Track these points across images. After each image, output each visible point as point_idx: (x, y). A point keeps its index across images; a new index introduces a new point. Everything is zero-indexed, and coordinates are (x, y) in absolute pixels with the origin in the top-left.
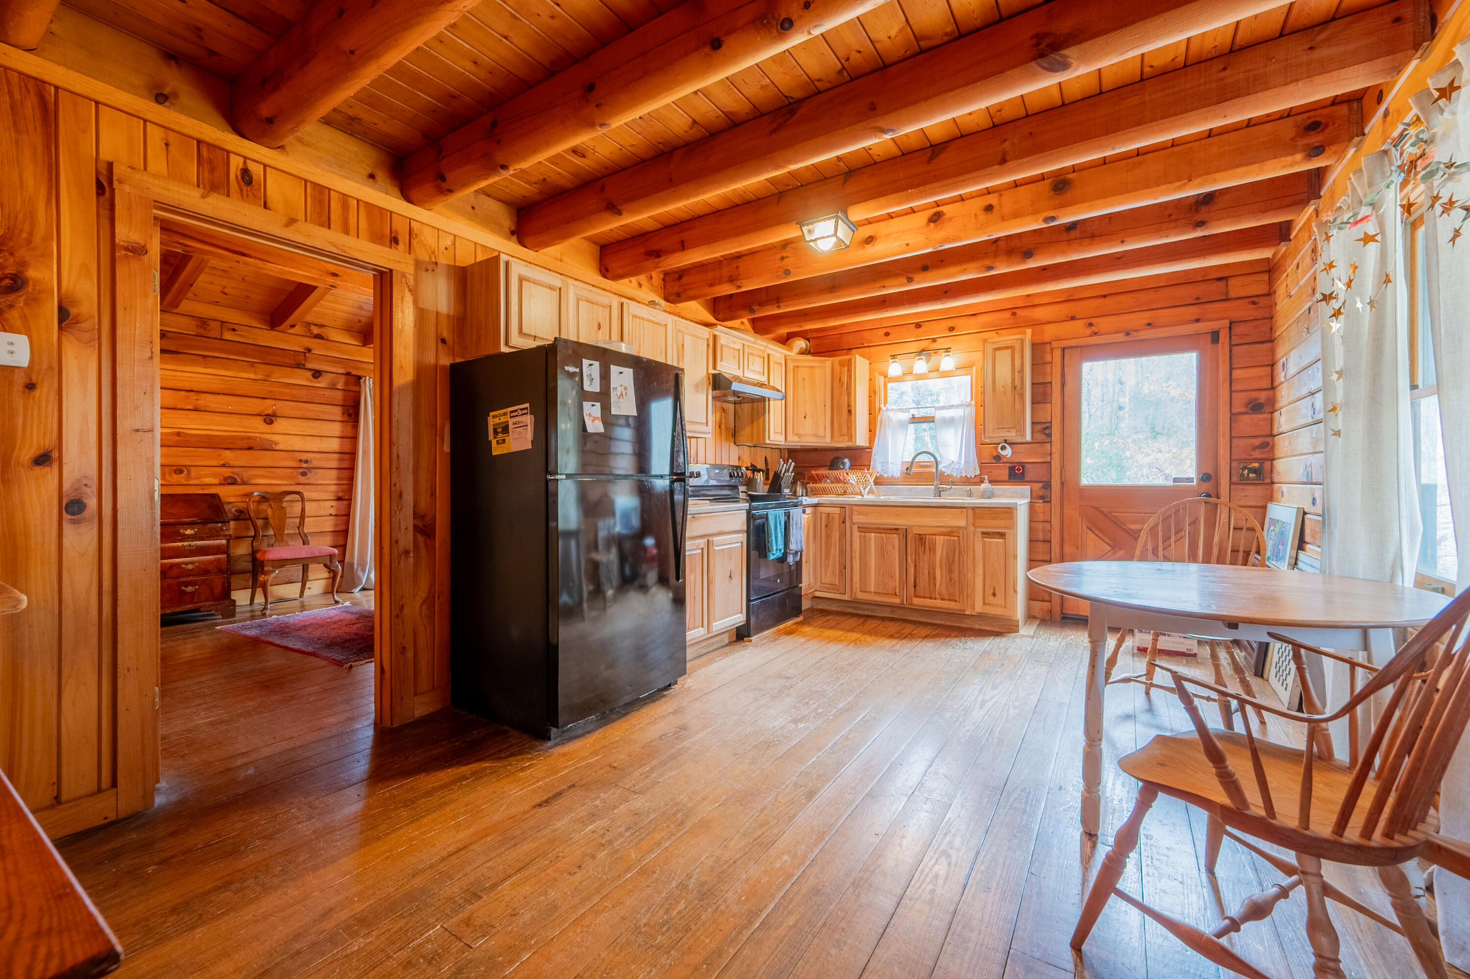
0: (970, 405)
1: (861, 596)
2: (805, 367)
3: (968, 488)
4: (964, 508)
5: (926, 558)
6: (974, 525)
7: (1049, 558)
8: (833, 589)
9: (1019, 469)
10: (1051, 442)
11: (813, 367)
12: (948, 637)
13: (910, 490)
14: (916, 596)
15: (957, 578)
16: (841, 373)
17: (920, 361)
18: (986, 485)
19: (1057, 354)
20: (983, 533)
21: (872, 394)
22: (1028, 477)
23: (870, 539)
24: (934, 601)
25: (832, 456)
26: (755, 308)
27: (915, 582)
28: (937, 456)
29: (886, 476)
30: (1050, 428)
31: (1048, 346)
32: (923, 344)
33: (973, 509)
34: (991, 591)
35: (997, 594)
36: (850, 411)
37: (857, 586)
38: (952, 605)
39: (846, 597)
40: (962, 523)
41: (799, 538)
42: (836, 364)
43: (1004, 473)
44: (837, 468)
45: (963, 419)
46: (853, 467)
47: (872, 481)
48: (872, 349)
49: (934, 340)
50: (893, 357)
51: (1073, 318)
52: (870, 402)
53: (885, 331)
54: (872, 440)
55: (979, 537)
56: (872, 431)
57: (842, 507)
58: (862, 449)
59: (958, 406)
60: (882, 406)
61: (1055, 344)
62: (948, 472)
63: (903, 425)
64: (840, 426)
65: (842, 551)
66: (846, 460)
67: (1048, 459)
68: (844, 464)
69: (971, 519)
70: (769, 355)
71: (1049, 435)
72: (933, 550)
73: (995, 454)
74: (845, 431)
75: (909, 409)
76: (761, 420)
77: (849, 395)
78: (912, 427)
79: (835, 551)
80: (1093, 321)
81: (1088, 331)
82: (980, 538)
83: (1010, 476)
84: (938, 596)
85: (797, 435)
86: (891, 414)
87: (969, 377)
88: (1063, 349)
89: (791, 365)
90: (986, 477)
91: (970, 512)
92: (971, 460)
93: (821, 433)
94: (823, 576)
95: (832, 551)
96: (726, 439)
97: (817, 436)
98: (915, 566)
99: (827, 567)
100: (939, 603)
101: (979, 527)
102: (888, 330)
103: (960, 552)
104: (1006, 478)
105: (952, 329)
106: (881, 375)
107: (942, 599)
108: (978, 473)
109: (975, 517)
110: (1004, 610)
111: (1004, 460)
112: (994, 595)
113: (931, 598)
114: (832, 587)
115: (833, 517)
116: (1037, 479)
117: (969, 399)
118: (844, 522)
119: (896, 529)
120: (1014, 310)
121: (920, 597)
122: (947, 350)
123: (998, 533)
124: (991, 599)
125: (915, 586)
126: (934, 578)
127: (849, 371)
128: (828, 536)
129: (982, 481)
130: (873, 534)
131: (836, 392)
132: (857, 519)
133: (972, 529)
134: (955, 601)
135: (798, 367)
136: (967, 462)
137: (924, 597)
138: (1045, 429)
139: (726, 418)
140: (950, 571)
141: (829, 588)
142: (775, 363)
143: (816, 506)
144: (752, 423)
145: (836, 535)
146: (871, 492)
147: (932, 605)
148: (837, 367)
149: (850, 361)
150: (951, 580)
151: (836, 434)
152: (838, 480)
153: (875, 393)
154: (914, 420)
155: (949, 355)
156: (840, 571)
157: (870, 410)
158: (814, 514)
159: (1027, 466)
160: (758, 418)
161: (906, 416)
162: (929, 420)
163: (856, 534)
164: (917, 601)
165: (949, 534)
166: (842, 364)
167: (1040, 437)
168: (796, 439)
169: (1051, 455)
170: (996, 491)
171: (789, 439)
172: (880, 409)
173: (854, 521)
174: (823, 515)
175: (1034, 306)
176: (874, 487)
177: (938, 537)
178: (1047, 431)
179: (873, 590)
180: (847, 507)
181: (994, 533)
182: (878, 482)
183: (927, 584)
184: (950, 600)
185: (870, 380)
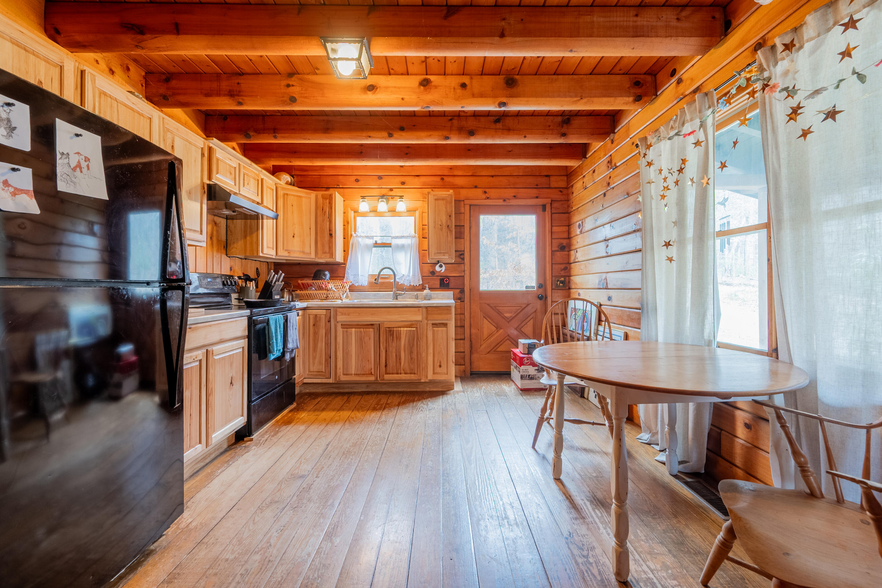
0: (415, 236)
1: (343, 378)
2: (294, 195)
3: (416, 293)
4: (420, 307)
5: (394, 345)
6: (427, 319)
7: (463, 337)
8: (320, 375)
9: (446, 281)
10: (464, 263)
11: (300, 197)
12: (413, 401)
13: (375, 295)
14: (387, 373)
15: (416, 357)
16: (323, 204)
17: (382, 203)
18: (427, 291)
19: (467, 207)
20: (433, 324)
21: (346, 224)
22: (451, 285)
23: (351, 333)
24: (399, 375)
25: (316, 268)
26: (251, 134)
27: (386, 363)
28: (395, 270)
29: (357, 285)
30: (463, 254)
31: (462, 203)
32: (384, 191)
33: (427, 308)
34: (438, 364)
35: (442, 365)
36: (331, 235)
37: (340, 371)
38: (413, 377)
39: (331, 381)
40: (419, 318)
41: (295, 338)
42: (320, 197)
43: (437, 283)
44: (321, 278)
45: (410, 246)
46: (331, 278)
47: (348, 288)
48: (346, 190)
49: (391, 190)
50: (363, 197)
51: (476, 187)
52: (344, 229)
53: (355, 178)
54: (345, 258)
55: (430, 327)
56: (346, 251)
57: (328, 309)
58: (339, 264)
59: (407, 237)
60: (353, 233)
61: (467, 202)
62: (401, 282)
63: (368, 248)
64: (323, 245)
65: (328, 345)
66: (327, 273)
67: (463, 274)
68: (325, 275)
69: (425, 315)
70: (262, 180)
71: (463, 259)
72: (399, 338)
73: (431, 270)
74: (327, 249)
75: (373, 237)
76: (255, 235)
77: (330, 222)
78: (374, 249)
79: (322, 345)
80: (487, 190)
81: (484, 196)
82: (431, 328)
83: (441, 285)
84: (402, 372)
85: (286, 250)
86: (360, 239)
87: (413, 218)
88: (470, 205)
89: (281, 193)
90: (427, 285)
91: (424, 310)
92: (416, 274)
93: (307, 250)
94: (311, 366)
95: (319, 345)
96: (218, 251)
97: (303, 252)
98: (386, 351)
99: (314, 358)
100: (403, 377)
101: (430, 320)
102: (358, 178)
103: (418, 339)
104: (438, 286)
105: (403, 183)
106: (352, 210)
107: (406, 373)
108: (421, 283)
109: (427, 313)
110: (446, 376)
111: (437, 274)
112: (440, 366)
113: (397, 374)
114: (319, 374)
115: (320, 318)
116: (456, 287)
117: (413, 233)
118: (329, 321)
119: (372, 325)
120: (443, 177)
121: (390, 374)
122: (401, 197)
123: (443, 324)
124: (438, 370)
125: (386, 366)
126: (400, 359)
127: (330, 203)
128: (316, 333)
129: (423, 289)
130: (353, 330)
131: (320, 219)
132: (340, 318)
133: (426, 321)
134: (415, 374)
135: (287, 194)
136: (414, 275)
137: (393, 374)
138: (461, 255)
139: (217, 231)
140: (411, 352)
141: (316, 375)
142: (268, 187)
143: (304, 309)
144: (245, 237)
145: (322, 332)
146: (347, 297)
147: (399, 378)
148: (320, 200)
149: (331, 196)
150: (412, 359)
151: (320, 252)
152: (320, 288)
153: (348, 223)
154: (376, 245)
155: (402, 201)
156: (326, 360)
157: (344, 236)
158: (304, 315)
159: (451, 278)
160: (251, 233)
161: (371, 242)
162: (388, 245)
163: (340, 330)
164: (387, 377)
165: (410, 326)
166: (324, 197)
167: (459, 260)
168: (286, 254)
169: (464, 271)
170: (433, 296)
171: (279, 254)
172: (351, 235)
173: (338, 320)
174: (311, 317)
175: (454, 176)
176: (349, 293)
177: (402, 329)
178: (462, 257)
179: (353, 373)
180: (332, 309)
181: (440, 324)
182: (352, 289)
183: (395, 364)
184: (411, 373)
185: (344, 213)
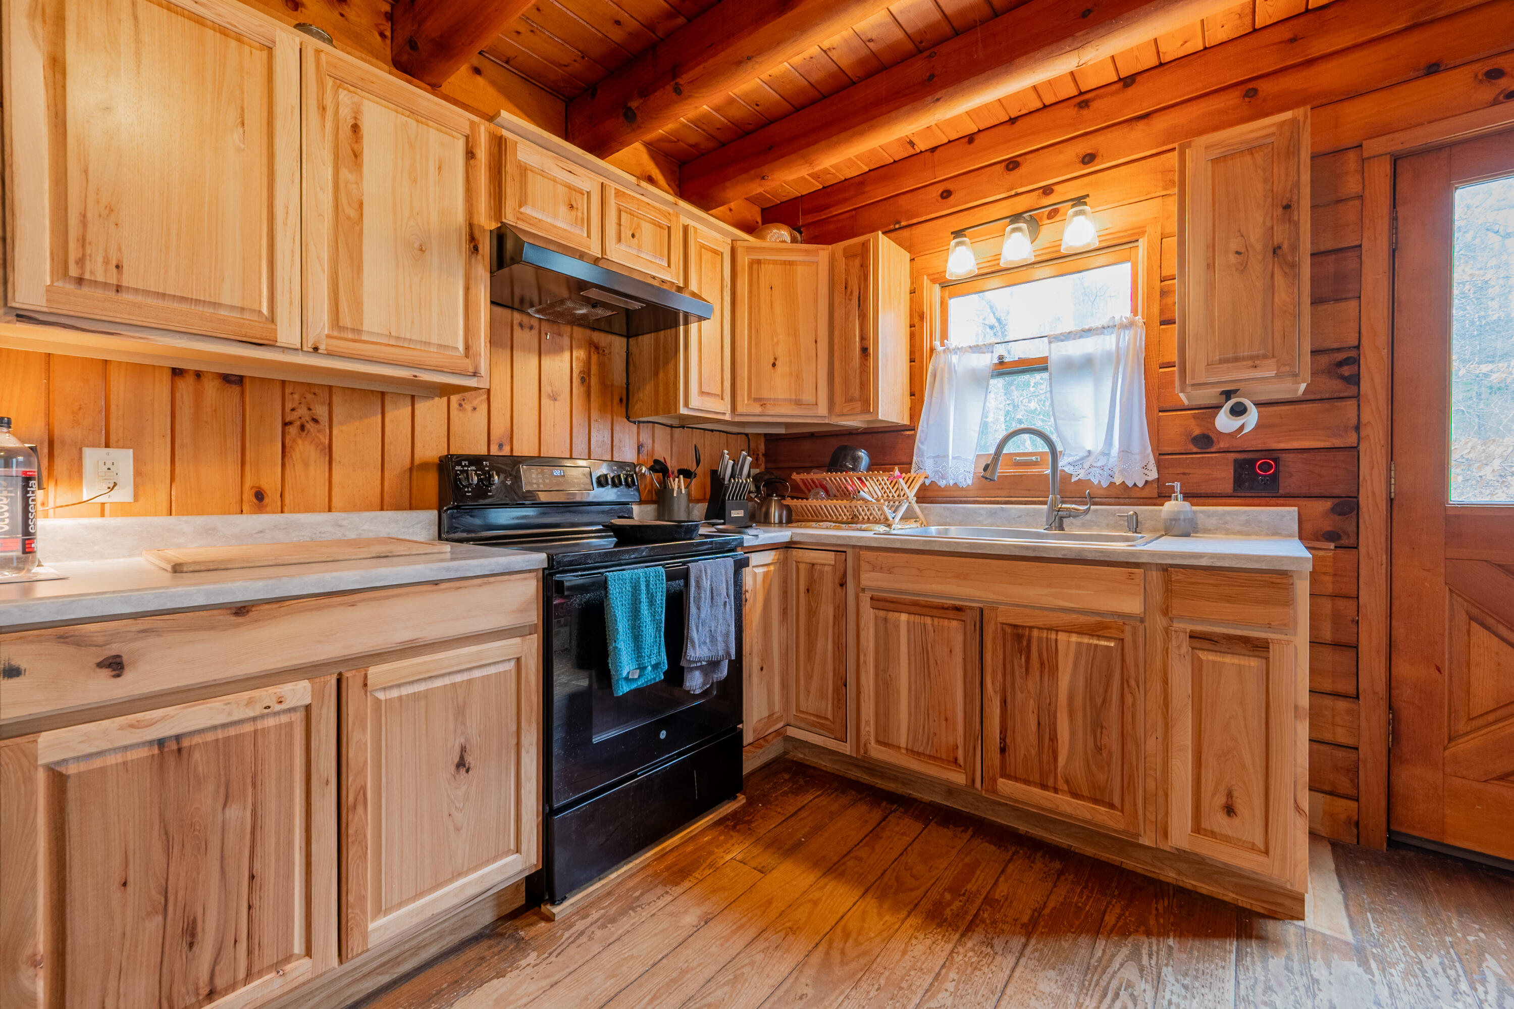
0: (1131, 324)
1: (877, 753)
2: (775, 262)
3: (1130, 510)
4: (1137, 565)
5: (1032, 685)
6: (1166, 612)
7: (1351, 690)
8: (822, 726)
9: (1266, 467)
10: (1357, 396)
11: (791, 263)
12: (1096, 929)
13: (993, 514)
14: (1005, 775)
15: (1115, 748)
16: (847, 272)
17: (1017, 235)
18: (1175, 506)
19: (1381, 172)
20: (1193, 636)
21: (916, 320)
22: (1287, 484)
23: (897, 627)
24: (1050, 794)
25: (835, 443)
27: (1003, 739)
28: (1054, 437)
29: (942, 483)
30: (1355, 361)
31: (1352, 156)
32: (1021, 204)
33: (1165, 569)
34: (1221, 800)
35: (1240, 805)
36: (865, 350)
37: (869, 730)
38: (1101, 815)
39: (846, 749)
40: (1132, 605)
42: (840, 256)
43: (1224, 477)
44: (842, 469)
45: (1114, 359)
46: (874, 466)
47: (912, 494)
48: (916, 231)
49: (1047, 191)
50: (958, 234)
51: (1433, 69)
52: (912, 336)
53: (941, 188)
54: (915, 412)
55: (1181, 647)
56: (916, 394)
57: (839, 550)
58: (895, 430)
59: (1104, 329)
60: (937, 343)
61: (1372, 147)
62: (1079, 474)
63: (979, 380)
64: (846, 381)
65: (840, 648)
66: (862, 454)
67: (1351, 440)
68: (856, 460)
69: (1157, 597)
70: (686, 229)
71: (1355, 380)
72: (1049, 666)
73: (1197, 432)
74: (856, 391)
75: (992, 345)
76: (671, 366)
77: (863, 316)
78: (998, 384)
79: (825, 645)
80: (1502, 62)
81: (1488, 92)
82: (1185, 648)
83: (1238, 482)
84: (1062, 785)
85: (756, 400)
86: (954, 359)
87: (1128, 266)
88: (1396, 160)
89: (744, 260)
90: (1177, 485)
91: (1155, 576)
92: (1136, 448)
93: (807, 396)
94: (802, 697)
95: (820, 644)
96: (602, 409)
97: (798, 403)
98: (1004, 702)
99: (809, 678)
100: (1064, 803)
101: (1181, 618)
102: (949, 186)
103: (1124, 681)
104: (1228, 486)
105: (1089, 159)
106: (934, 281)
107: (1075, 795)
108: (1153, 475)
109: (1168, 591)
110: (1262, 859)
111: (1223, 445)
112: (1230, 810)
113: (1044, 787)
114: (819, 724)
115: (821, 573)
116: (1316, 491)
117: (1128, 313)
118: (843, 584)
119: (958, 609)
120: (1251, 85)
121: (1016, 779)
122: (1080, 201)
123: (1245, 641)
124: (1218, 821)
125: (1003, 750)
126: (1054, 739)
127: (864, 266)
128: (812, 613)
129: (1162, 495)
130: (904, 617)
131: (839, 313)
132: (870, 579)
133: (1160, 622)
134: (1112, 806)
135: (759, 262)
136: (1125, 451)
137: (1026, 782)
138: (1340, 364)
139: (601, 365)
140: (1097, 726)
141: (813, 724)
142: (703, 247)
143: (788, 546)
144: (656, 374)
145: (827, 611)
146: (909, 516)
147: (1047, 805)
148: (841, 263)
149: (865, 245)
150: (1099, 749)
151: (839, 398)
152: (845, 494)
153: (922, 317)
154: (1004, 369)
155: (1082, 213)
156: (836, 690)
157: (912, 353)
158: (783, 564)
159: (1284, 456)
160: (666, 363)
161: (986, 361)
162: (1038, 365)
163: (869, 614)
164: (1005, 786)
165: (1096, 630)
166: (849, 255)
167: (1334, 386)
168: (758, 410)
169: (1357, 428)
170: (1201, 520)
171: (740, 409)
172: (932, 350)
173: (864, 583)
174: (802, 567)
175: (1310, 62)
176: (916, 507)
177: (1062, 637)
178: (1346, 371)
179: (903, 744)
180: (850, 552)
181: (1229, 638)
182: (926, 495)
183: (1033, 752)
184: (1096, 801)
185: (913, 292)
